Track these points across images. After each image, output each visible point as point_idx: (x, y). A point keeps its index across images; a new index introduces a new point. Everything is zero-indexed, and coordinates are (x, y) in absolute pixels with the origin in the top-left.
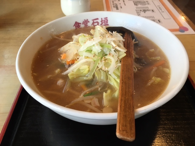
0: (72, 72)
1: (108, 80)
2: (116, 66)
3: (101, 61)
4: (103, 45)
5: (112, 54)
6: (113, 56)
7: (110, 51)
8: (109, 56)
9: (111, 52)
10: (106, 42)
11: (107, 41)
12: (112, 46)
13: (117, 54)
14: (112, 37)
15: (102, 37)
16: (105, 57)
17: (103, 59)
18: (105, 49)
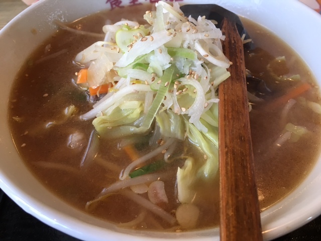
0: (103, 115)
1: (187, 134)
2: (206, 105)
3: (171, 91)
4: (174, 50)
5: (198, 75)
6: (199, 79)
7: (193, 65)
8: (189, 78)
9: (193, 68)
10: (182, 44)
11: (184, 41)
12: (196, 54)
13: (209, 72)
14: (197, 32)
15: (172, 31)
16: (180, 82)
17: (175, 87)
18: (180, 62)
